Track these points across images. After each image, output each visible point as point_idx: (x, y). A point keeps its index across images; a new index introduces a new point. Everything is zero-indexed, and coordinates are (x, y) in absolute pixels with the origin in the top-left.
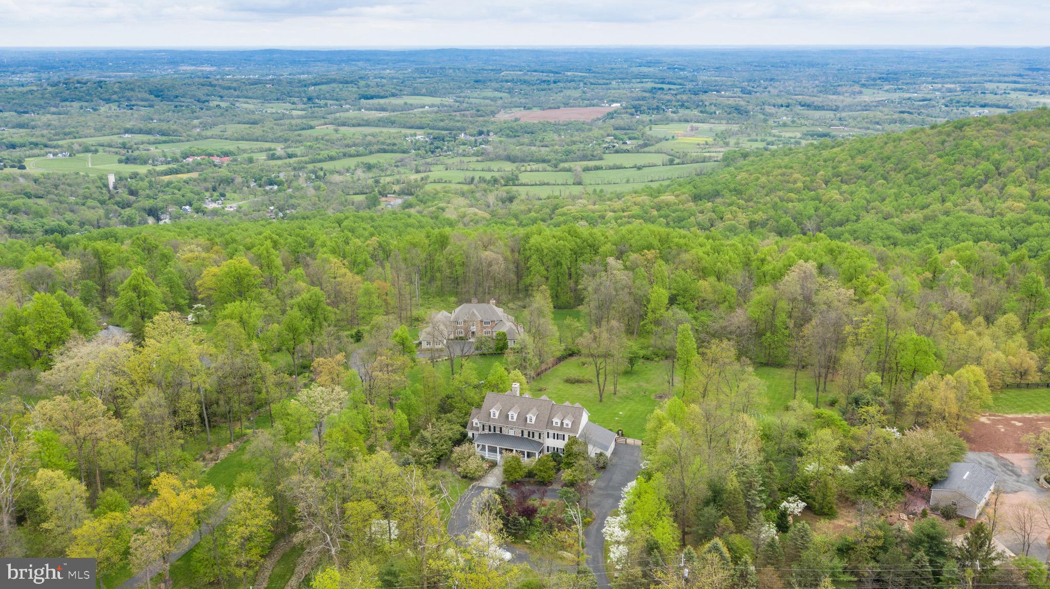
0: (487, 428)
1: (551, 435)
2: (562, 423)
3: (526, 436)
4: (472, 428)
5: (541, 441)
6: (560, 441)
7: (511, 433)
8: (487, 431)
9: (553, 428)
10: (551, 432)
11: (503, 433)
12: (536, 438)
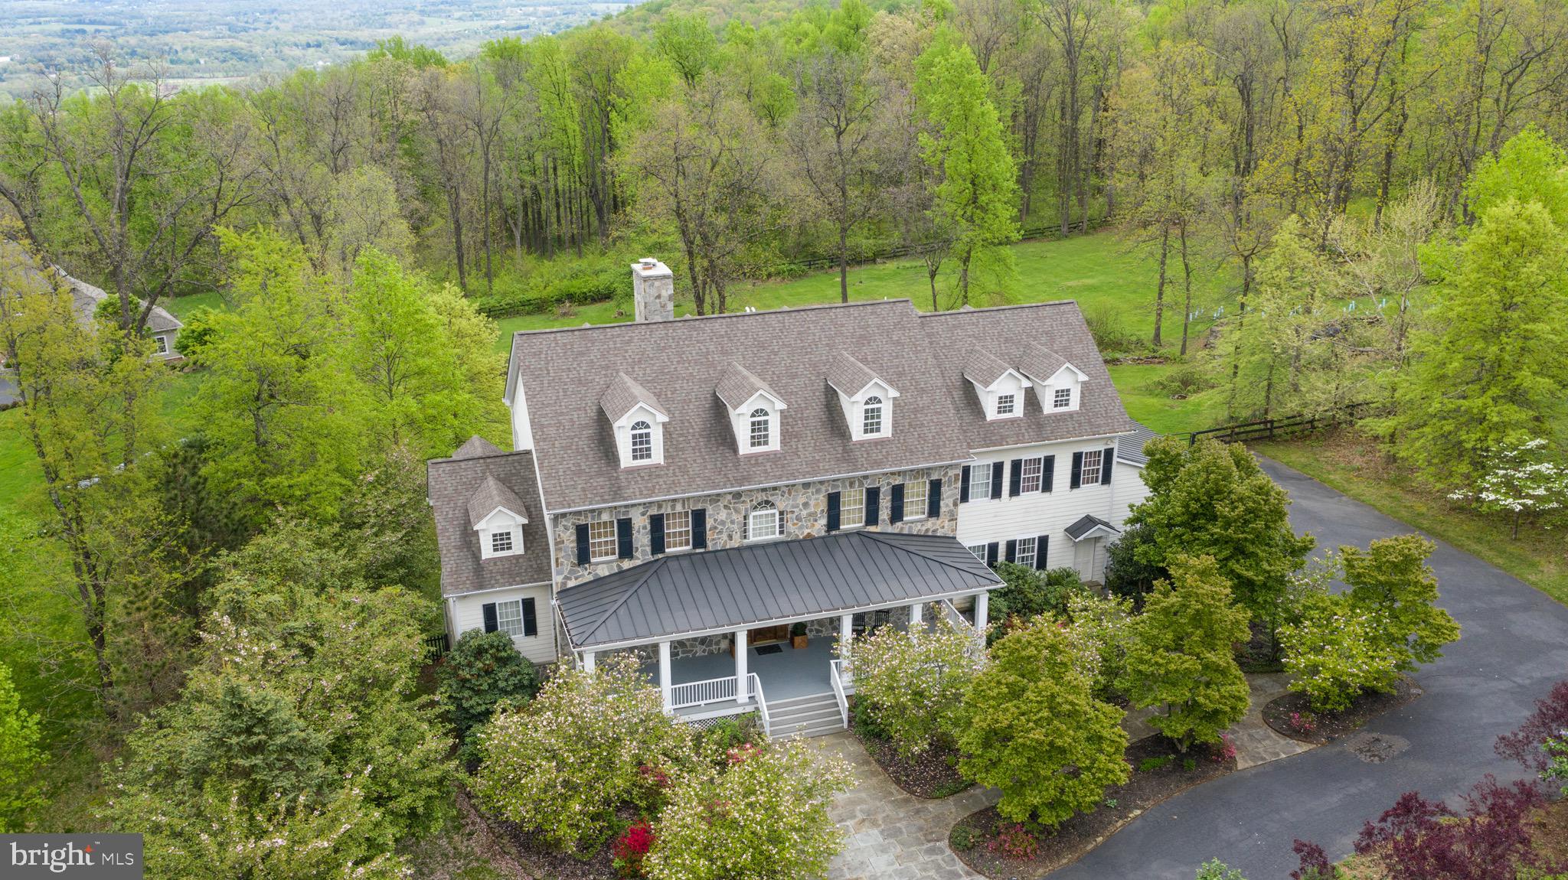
0: (604, 540)
1: (980, 480)
2: (1032, 400)
3: (852, 520)
4: (480, 575)
5: (939, 526)
6: (1031, 498)
7: (762, 529)
8: (604, 564)
9: (993, 435)
10: (981, 462)
11: (716, 541)
12: (915, 516)
